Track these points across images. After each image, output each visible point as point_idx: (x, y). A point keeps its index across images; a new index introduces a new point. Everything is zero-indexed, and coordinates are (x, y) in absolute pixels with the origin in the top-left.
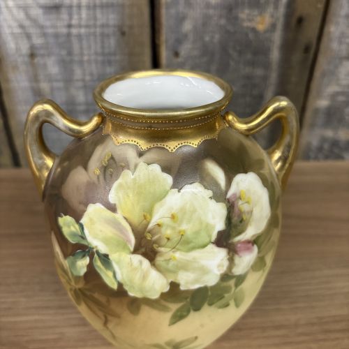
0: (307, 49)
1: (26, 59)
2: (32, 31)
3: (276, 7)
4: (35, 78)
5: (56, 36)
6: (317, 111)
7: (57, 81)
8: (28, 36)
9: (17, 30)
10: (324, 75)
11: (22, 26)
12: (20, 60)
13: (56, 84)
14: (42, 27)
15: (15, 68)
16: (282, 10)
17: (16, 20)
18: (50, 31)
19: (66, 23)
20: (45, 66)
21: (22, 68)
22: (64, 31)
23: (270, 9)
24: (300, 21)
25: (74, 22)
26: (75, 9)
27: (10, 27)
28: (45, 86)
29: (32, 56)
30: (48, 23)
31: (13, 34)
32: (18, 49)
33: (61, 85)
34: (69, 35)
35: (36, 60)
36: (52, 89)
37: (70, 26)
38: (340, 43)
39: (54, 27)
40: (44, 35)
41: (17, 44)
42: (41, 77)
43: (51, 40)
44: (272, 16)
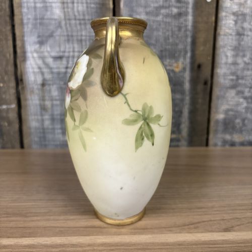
0: (206, 83)
1: (40, 87)
2: (45, 70)
3: (185, 58)
4: (43, 99)
5: (59, 73)
6: (217, 121)
7: (56, 100)
8: (43, 74)
9: (36, 70)
10: (218, 98)
11: (40, 68)
12: (35, 87)
13: (55, 102)
14: (51, 68)
15: (32, 92)
16: (188, 60)
17: (37, 64)
18: (55, 70)
19: (65, 66)
20: (50, 91)
21: (36, 91)
22: (63, 70)
23: (181, 60)
24: (199, 66)
25: (69, 65)
26: (71, 59)
27: (33, 68)
28: (48, 103)
29: (43, 85)
30: (55, 66)
31: (34, 72)
32: (35, 81)
33: (58, 102)
34: (66, 73)
35: (45, 88)
36: (52, 105)
37: (67, 68)
38: (225, 79)
39: (58, 68)
40: (52, 73)
41: (35, 78)
42: (47, 98)
43: (55, 76)
44: (183, 63)
